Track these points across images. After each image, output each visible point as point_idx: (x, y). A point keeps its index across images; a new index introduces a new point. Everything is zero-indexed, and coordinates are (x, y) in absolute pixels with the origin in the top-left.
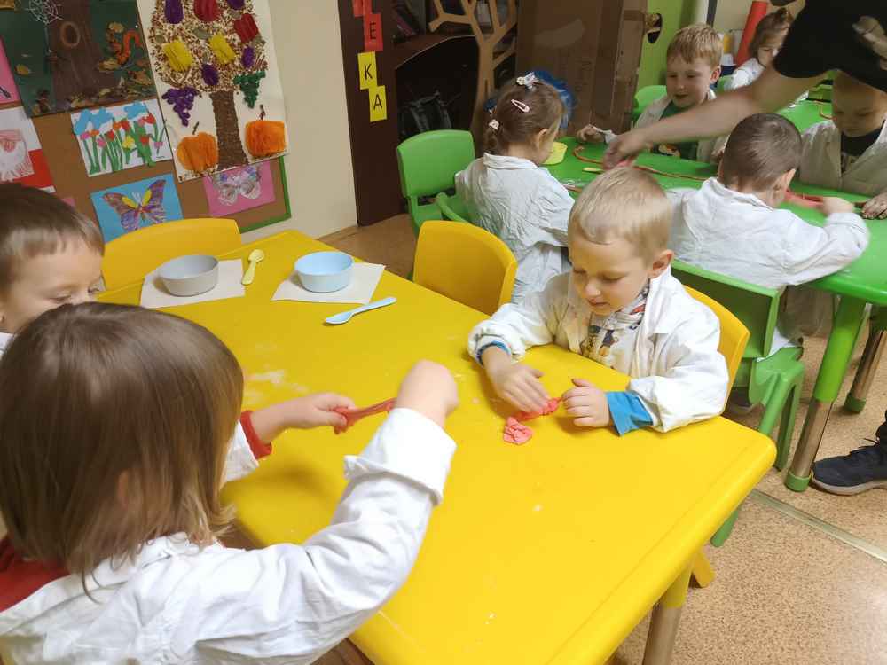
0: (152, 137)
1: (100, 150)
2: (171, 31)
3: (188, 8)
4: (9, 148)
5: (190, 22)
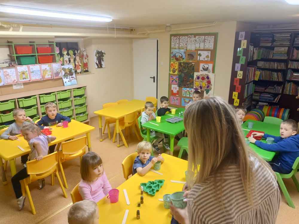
2: (197, 80)
3: (200, 78)
4: (176, 89)
5: (200, 80)
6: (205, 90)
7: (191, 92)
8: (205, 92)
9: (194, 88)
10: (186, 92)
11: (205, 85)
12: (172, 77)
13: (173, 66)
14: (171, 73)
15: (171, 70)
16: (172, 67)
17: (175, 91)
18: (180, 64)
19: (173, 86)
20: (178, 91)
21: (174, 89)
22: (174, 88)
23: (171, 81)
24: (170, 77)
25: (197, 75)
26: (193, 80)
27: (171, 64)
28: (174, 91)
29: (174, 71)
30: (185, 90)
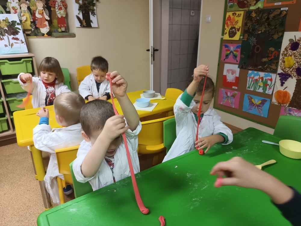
0: (269, 86)
1: (252, 83)
2: (290, 53)
4: (232, 74)
7: (269, 82)
9: (280, 71)
10: (257, 80)
12: (226, 46)
13: (232, 23)
14: (226, 37)
15: (226, 31)
16: (229, 23)
17: (230, 78)
18: (248, 16)
19: (227, 67)
20: (237, 78)
21: (229, 73)
22: (228, 71)
23: (223, 57)
24: (224, 47)
25: (291, 40)
27: (227, 16)
28: (228, 78)
29: (232, 34)
30: (253, 75)
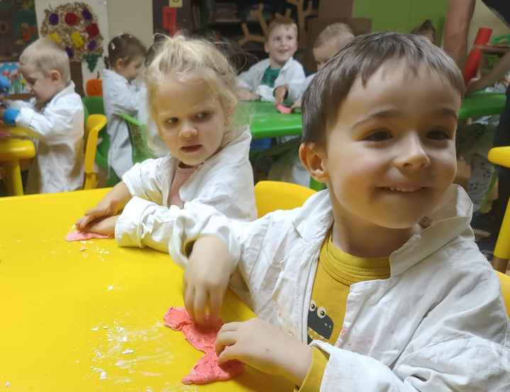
2: (51, 29)
3: (62, 19)
5: (62, 24)
6: (84, 58)
8: (85, 66)
10: (15, 76)
11: (82, 42)
25: (47, 11)
26: (37, 29)
30: (8, 69)
